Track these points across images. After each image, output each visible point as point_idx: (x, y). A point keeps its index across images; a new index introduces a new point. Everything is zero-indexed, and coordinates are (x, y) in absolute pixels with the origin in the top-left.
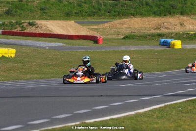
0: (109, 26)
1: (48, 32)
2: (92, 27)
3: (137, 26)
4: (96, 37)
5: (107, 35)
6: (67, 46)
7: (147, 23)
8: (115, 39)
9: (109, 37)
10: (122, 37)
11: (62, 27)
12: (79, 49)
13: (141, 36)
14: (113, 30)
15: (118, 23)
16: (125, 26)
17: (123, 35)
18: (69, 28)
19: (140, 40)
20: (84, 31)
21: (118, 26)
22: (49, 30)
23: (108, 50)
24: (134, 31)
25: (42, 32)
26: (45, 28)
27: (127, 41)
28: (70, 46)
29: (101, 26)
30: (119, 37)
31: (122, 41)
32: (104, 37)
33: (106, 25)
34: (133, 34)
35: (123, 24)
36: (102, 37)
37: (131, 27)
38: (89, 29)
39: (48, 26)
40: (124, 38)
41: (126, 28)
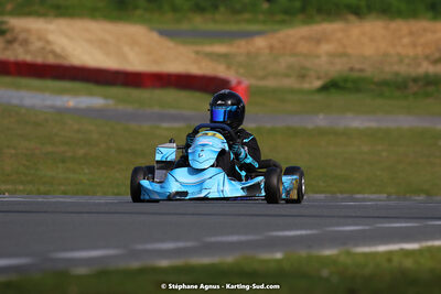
0: (271, 48)
1: (51, 60)
2: (208, 49)
3: (369, 51)
4: (224, 83)
5: (264, 78)
6: (121, 107)
7: (406, 40)
8: (292, 91)
9: (271, 83)
10: (318, 84)
11: (102, 44)
12: (162, 118)
13: (385, 83)
14: (284, 62)
15: (303, 38)
16: (325, 48)
17: (319, 78)
18: (126, 49)
19: (381, 95)
20: (179, 59)
21: (303, 48)
22: (53, 52)
23: (269, 126)
24: (357, 66)
25: (29, 58)
26: (39, 44)
27: (336, 98)
28: (130, 108)
29: (240, 48)
30: (306, 86)
31: (318, 97)
32: (253, 82)
33: (260, 43)
34: (355, 75)
35: (318, 41)
36: (246, 82)
37: (349, 51)
38: (197, 53)
39: (51, 37)
40: (325, 88)
41: (332, 55)
